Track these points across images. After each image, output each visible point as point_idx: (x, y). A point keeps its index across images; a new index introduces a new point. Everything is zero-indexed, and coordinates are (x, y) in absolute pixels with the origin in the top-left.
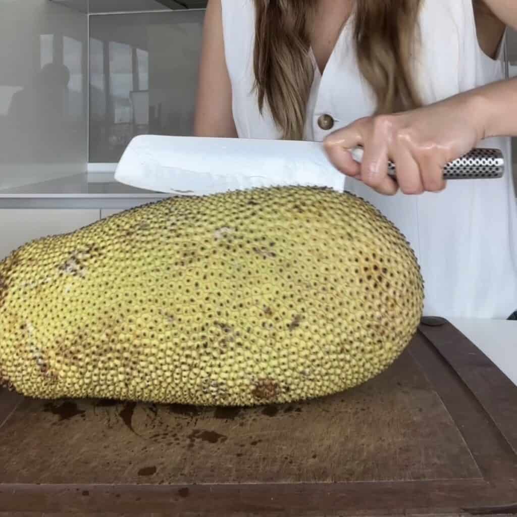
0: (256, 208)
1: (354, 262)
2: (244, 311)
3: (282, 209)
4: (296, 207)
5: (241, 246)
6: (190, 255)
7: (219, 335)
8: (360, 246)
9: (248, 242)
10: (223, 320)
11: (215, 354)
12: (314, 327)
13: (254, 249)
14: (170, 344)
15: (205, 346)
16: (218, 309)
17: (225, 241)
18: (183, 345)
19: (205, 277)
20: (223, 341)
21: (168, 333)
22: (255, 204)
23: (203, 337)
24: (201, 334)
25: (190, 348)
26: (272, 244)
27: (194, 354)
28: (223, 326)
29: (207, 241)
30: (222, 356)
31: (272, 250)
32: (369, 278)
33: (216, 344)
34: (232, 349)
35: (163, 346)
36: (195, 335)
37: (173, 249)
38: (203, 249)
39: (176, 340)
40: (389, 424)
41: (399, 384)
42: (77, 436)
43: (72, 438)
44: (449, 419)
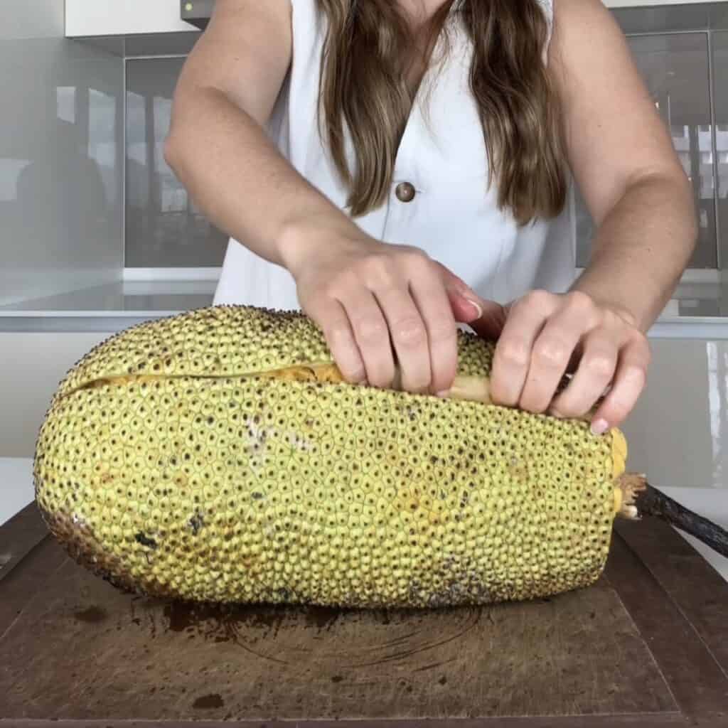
42: (109, 653)
43: (101, 654)
44: (632, 628)
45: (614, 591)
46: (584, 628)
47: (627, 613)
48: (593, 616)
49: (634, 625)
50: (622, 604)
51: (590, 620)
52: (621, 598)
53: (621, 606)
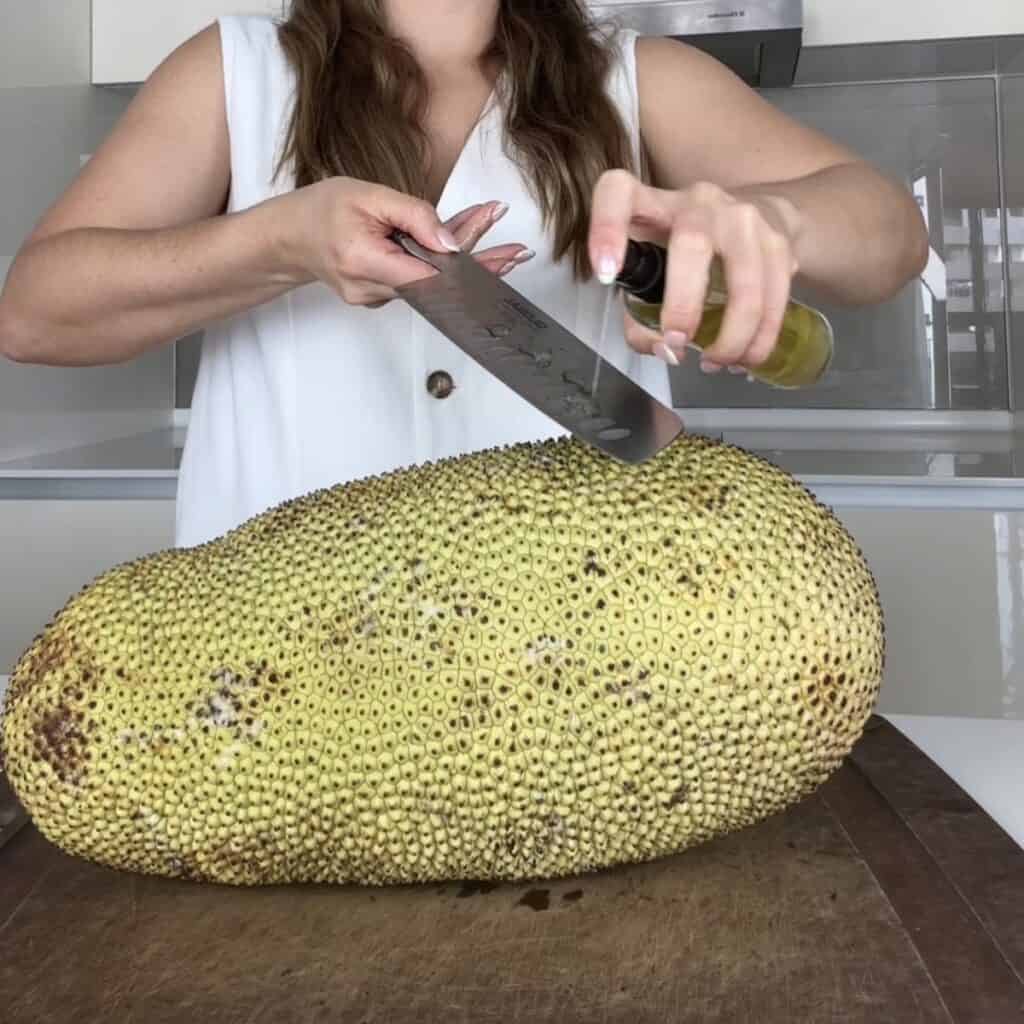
0: (606, 583)
1: (792, 682)
2: (586, 793)
3: (658, 587)
4: (683, 579)
5: (581, 682)
6: (477, 703)
7: (537, 832)
8: (804, 646)
9: (596, 673)
10: (544, 810)
11: (529, 853)
12: (711, 798)
13: (609, 687)
14: (444, 849)
15: (511, 845)
16: (536, 795)
17: (549, 672)
18: (469, 848)
19: (512, 749)
20: (545, 838)
21: (441, 835)
22: (601, 572)
23: (507, 836)
24: (503, 832)
25: (482, 850)
26: (642, 676)
27: (489, 856)
28: (544, 817)
29: (510, 673)
30: (540, 856)
31: (644, 687)
32: (815, 702)
33: (531, 843)
34: (561, 846)
35: (430, 852)
36: (493, 834)
37: (443, 689)
38: (503, 690)
39: (456, 843)
40: (770, 924)
41: (791, 845)
42: (154, 948)
43: (141, 952)
44: (888, 913)
45: (863, 862)
46: (823, 913)
47: (882, 893)
48: (834, 897)
49: (892, 909)
50: (876, 881)
51: (829, 902)
52: (874, 873)
53: (873, 884)
